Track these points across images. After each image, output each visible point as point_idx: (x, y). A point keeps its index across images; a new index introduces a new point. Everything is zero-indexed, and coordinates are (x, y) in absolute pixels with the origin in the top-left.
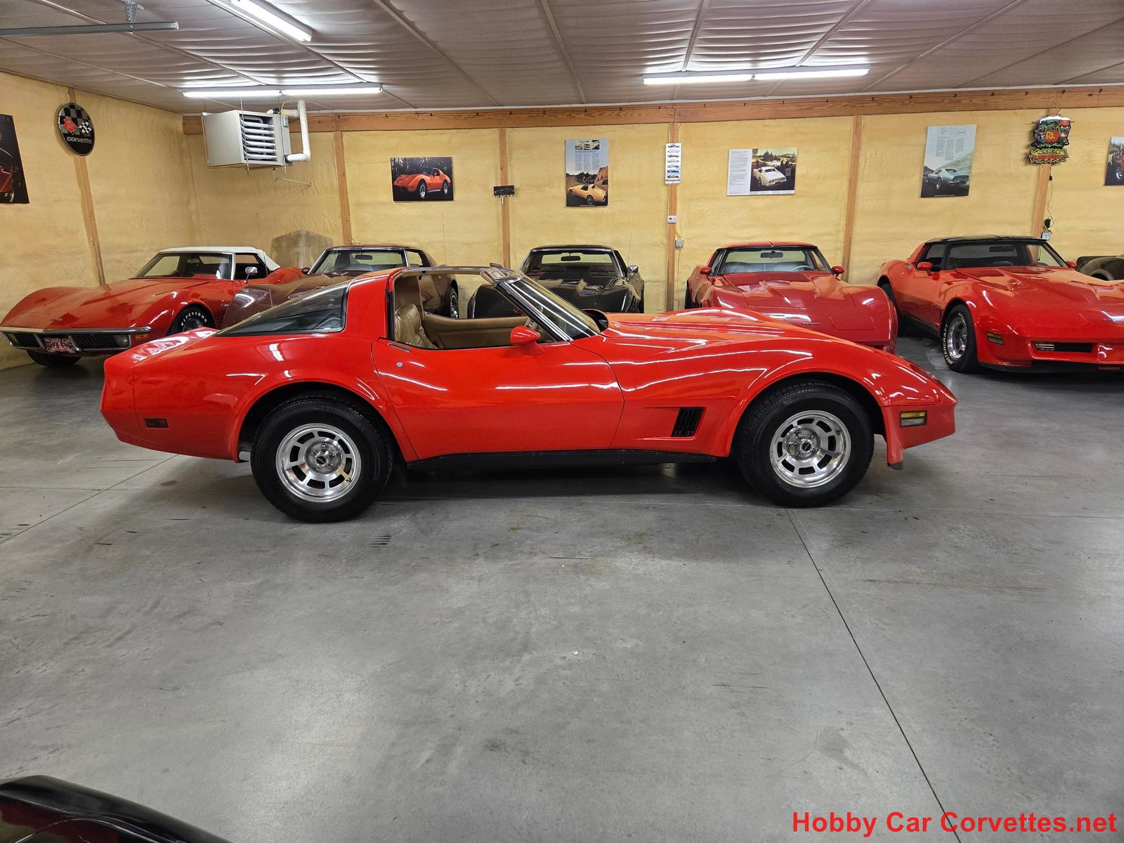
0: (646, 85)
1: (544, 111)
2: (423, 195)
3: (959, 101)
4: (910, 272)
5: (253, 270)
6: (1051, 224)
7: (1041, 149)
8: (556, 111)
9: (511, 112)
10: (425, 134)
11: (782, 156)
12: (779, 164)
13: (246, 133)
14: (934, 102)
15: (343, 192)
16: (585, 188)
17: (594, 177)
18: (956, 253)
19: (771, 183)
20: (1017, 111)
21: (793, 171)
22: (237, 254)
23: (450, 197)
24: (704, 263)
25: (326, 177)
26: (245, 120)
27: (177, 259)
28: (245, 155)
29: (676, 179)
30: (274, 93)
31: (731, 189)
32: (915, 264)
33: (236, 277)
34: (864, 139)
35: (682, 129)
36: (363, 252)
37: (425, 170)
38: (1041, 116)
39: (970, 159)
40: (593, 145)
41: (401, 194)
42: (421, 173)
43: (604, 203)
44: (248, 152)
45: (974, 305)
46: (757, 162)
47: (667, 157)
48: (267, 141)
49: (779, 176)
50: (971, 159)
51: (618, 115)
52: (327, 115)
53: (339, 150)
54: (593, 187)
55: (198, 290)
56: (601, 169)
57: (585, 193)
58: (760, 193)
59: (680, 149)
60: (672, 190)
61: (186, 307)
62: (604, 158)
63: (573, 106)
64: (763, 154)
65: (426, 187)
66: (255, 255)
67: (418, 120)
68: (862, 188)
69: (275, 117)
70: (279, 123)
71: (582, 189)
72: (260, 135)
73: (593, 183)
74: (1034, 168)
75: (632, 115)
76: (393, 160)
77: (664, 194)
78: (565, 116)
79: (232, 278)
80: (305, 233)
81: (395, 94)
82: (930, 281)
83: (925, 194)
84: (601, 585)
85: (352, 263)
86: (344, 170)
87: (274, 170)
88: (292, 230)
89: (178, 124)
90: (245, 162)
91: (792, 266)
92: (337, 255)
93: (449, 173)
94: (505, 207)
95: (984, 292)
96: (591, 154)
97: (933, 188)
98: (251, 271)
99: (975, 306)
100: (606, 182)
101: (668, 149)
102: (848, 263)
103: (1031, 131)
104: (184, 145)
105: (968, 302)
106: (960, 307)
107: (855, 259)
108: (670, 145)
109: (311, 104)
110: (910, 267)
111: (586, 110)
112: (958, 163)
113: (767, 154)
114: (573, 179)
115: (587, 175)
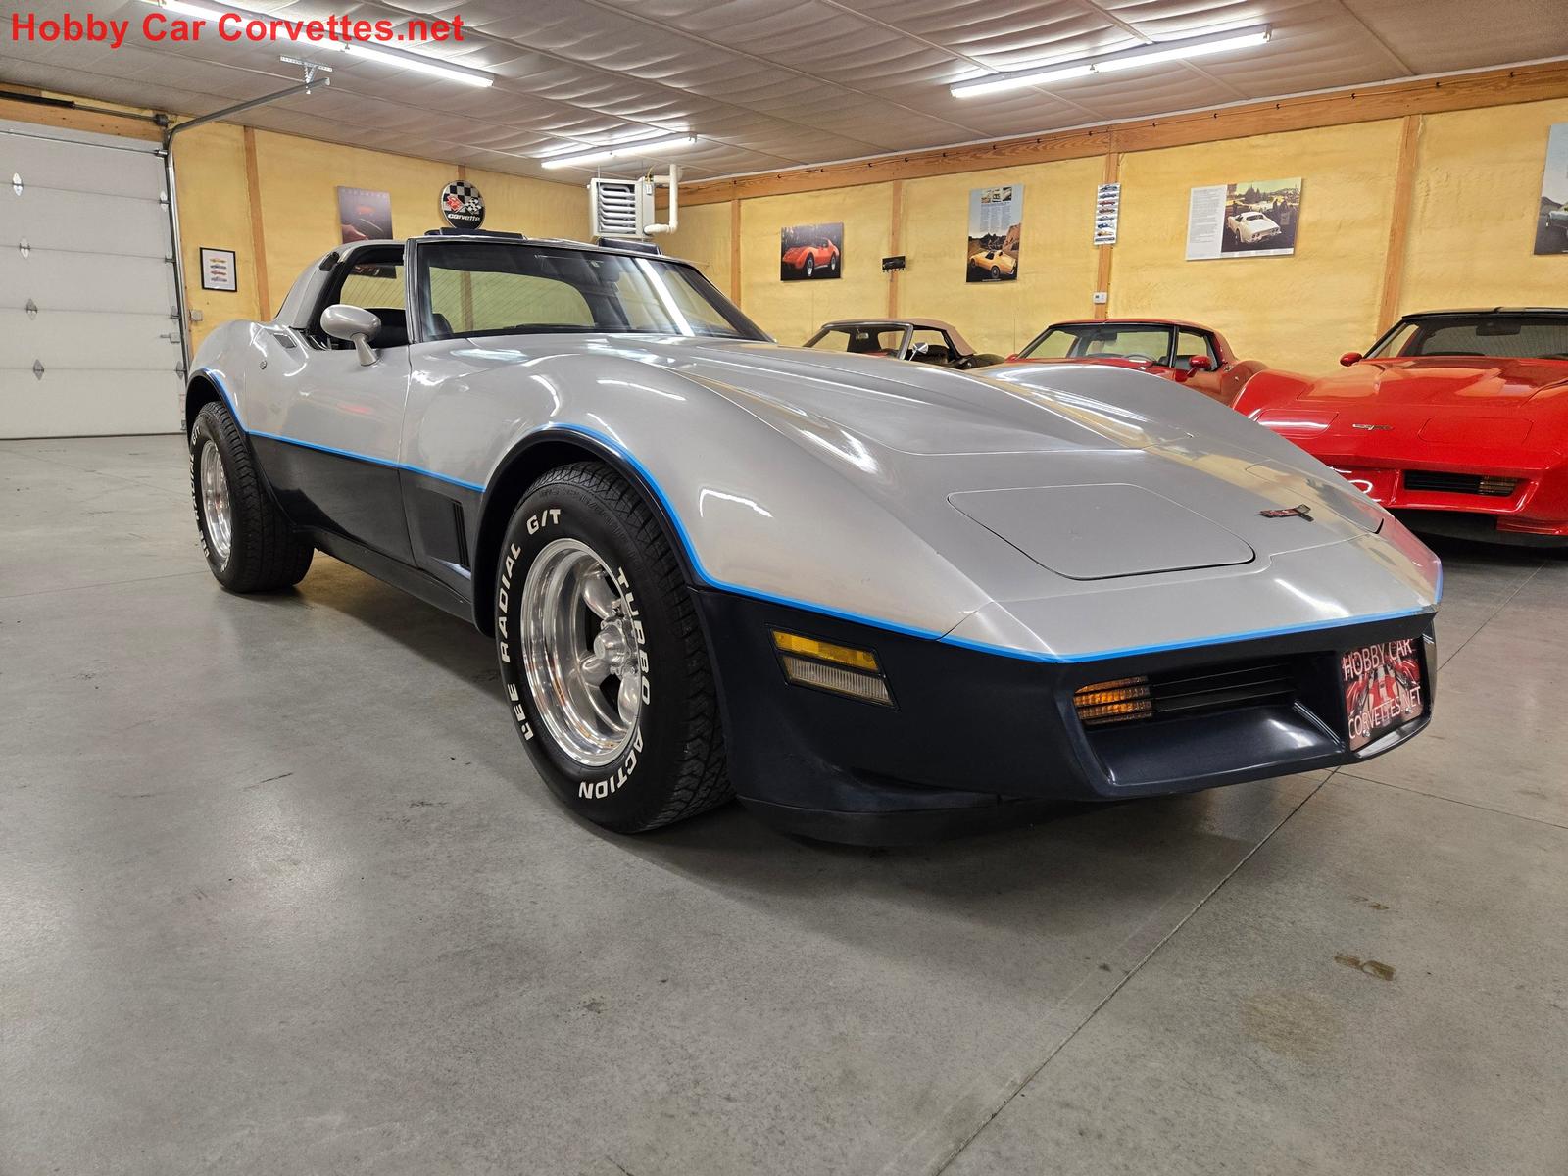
0: (956, 99)
1: (944, 154)
2: (810, 272)
8: (958, 152)
9: (905, 159)
10: (818, 197)
11: (1276, 194)
12: (1269, 206)
13: (605, 204)
15: (735, 272)
16: (990, 256)
17: (1002, 239)
19: (1256, 239)
21: (1295, 217)
23: (837, 274)
26: (605, 189)
28: (602, 228)
29: (1108, 237)
31: (1193, 250)
34: (1424, 154)
35: (1125, 161)
37: (814, 241)
40: (1003, 195)
41: (791, 272)
42: (809, 244)
43: (1011, 277)
44: (604, 225)
46: (1235, 205)
47: (1097, 206)
48: (627, 212)
49: (1268, 225)
51: (1036, 149)
52: (723, 182)
53: (736, 223)
54: (1001, 254)
56: (1012, 227)
57: (990, 263)
58: (1236, 254)
59: (1116, 192)
60: (1106, 254)
63: (978, 142)
64: (1243, 193)
65: (814, 263)
67: (809, 179)
68: (1420, 240)
69: (639, 185)
71: (986, 257)
72: (622, 205)
73: (1001, 248)
75: (1053, 148)
76: (784, 231)
77: (1094, 257)
78: (969, 158)
86: (739, 245)
93: (839, 243)
94: (894, 285)
96: (1001, 207)
97: (1560, 236)
100: (1016, 247)
101: (1099, 194)
108: (1102, 187)
111: (994, 146)
113: (1251, 191)
114: (976, 244)
115: (994, 237)
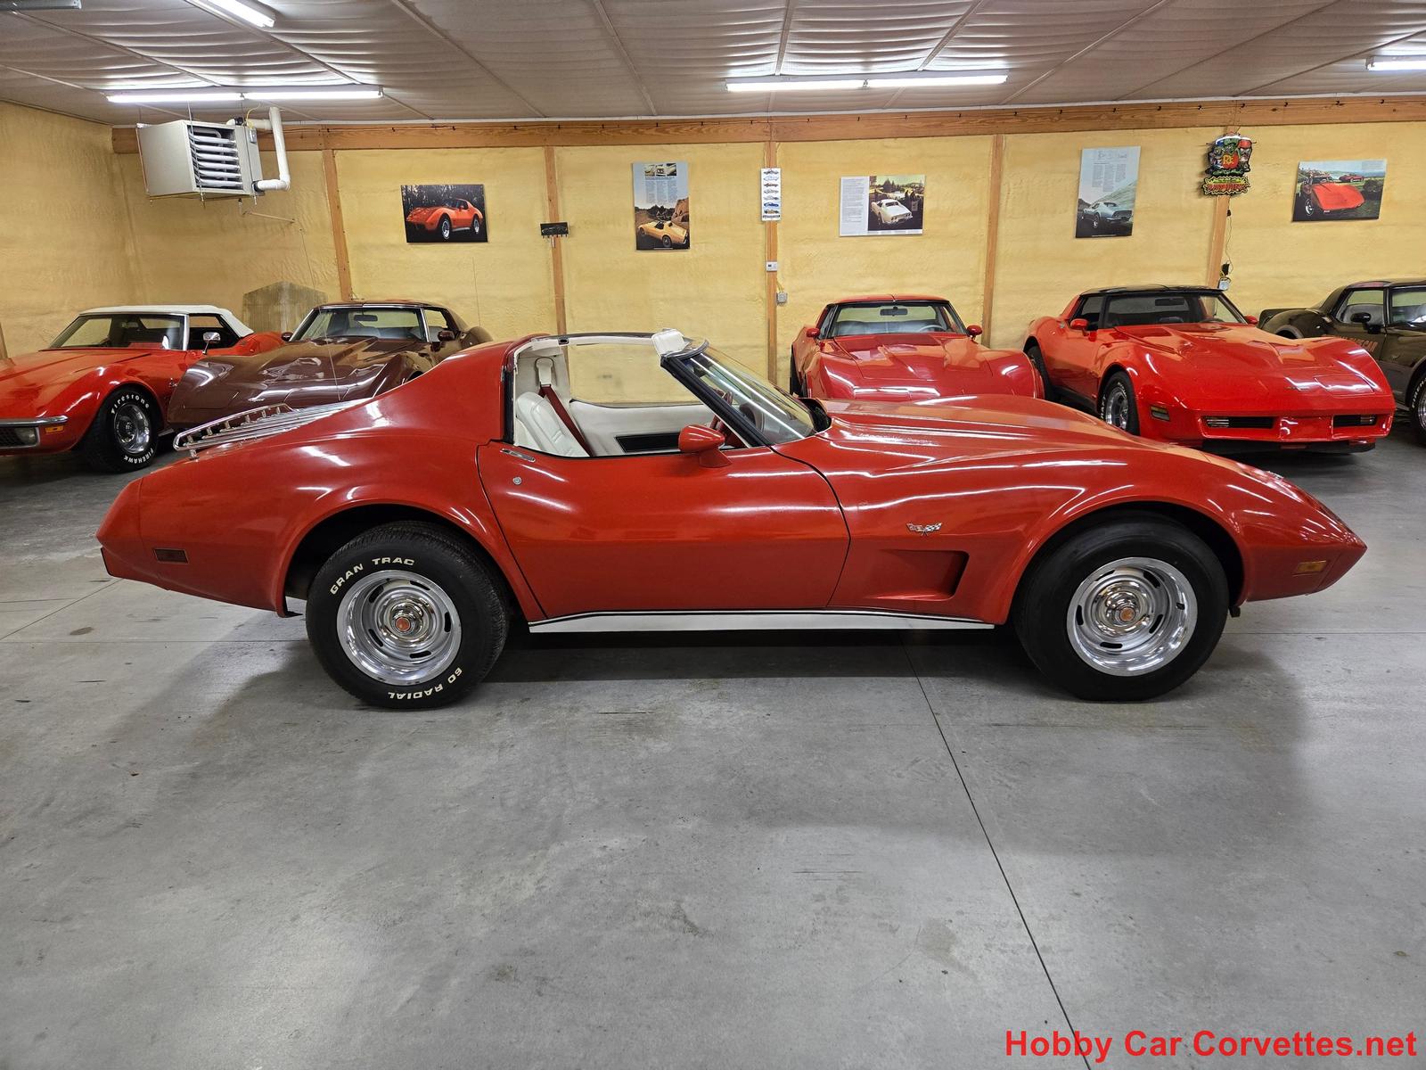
0: (730, 92)
1: (603, 125)
2: (446, 234)
3: (1119, 118)
4: (1062, 331)
5: (214, 336)
6: (1229, 270)
7: (1217, 176)
8: (619, 124)
9: (560, 126)
10: (446, 154)
11: (907, 186)
12: (902, 195)
13: (198, 152)
14: (1089, 118)
15: (338, 231)
16: (660, 226)
17: (671, 211)
18: (1116, 307)
19: (894, 221)
20: (1189, 129)
21: (921, 205)
22: (191, 315)
23: (482, 237)
24: (813, 323)
25: (314, 211)
26: (196, 134)
27: (109, 322)
28: (197, 181)
29: (775, 214)
30: (234, 97)
31: (844, 228)
32: (1068, 321)
33: (190, 347)
34: (1006, 163)
35: (781, 149)
36: (364, 311)
37: (449, 201)
38: (1216, 135)
39: (1133, 189)
40: (667, 170)
41: (418, 234)
42: (443, 205)
43: (685, 245)
44: (202, 177)
45: (1135, 372)
46: (876, 192)
47: (763, 186)
48: (227, 162)
49: (902, 211)
50: (1134, 191)
51: (699, 131)
52: (311, 128)
53: (331, 175)
54: (670, 225)
55: (136, 365)
56: (679, 201)
57: (660, 233)
58: (880, 232)
59: (779, 175)
60: (771, 228)
61: (117, 388)
62: (684, 187)
63: (639, 118)
64: (882, 184)
65: (450, 223)
66: (218, 316)
67: (434, 134)
68: (1004, 226)
69: (238, 130)
70: (244, 138)
71: (656, 227)
72: (218, 153)
73: (667, 220)
74: (1209, 201)
75: (716, 131)
76: (405, 189)
77: (761, 233)
78: (630, 132)
79: (185, 348)
80: (288, 286)
81: (402, 100)
82: (1086, 342)
83: (1079, 235)
84: (659, 746)
85: (351, 326)
86: (339, 202)
87: (240, 201)
88: (268, 282)
89: (106, 139)
90: (197, 190)
91: (919, 326)
92: (328, 317)
93: (481, 206)
94: (556, 249)
95: (1148, 356)
96: (666, 181)
97: (1090, 226)
98: (212, 338)
99: (1136, 374)
100: (686, 219)
101: (764, 176)
102: (990, 322)
103: (1205, 155)
104: (116, 168)
105: (1128, 369)
106: (1119, 375)
107: (997, 316)
108: (766, 170)
109: (288, 112)
110: (1063, 325)
111: (657, 124)
112: (1118, 195)
113: (887, 182)
114: (644, 214)
115: (662, 209)
